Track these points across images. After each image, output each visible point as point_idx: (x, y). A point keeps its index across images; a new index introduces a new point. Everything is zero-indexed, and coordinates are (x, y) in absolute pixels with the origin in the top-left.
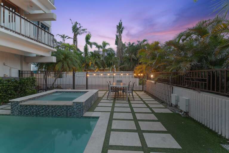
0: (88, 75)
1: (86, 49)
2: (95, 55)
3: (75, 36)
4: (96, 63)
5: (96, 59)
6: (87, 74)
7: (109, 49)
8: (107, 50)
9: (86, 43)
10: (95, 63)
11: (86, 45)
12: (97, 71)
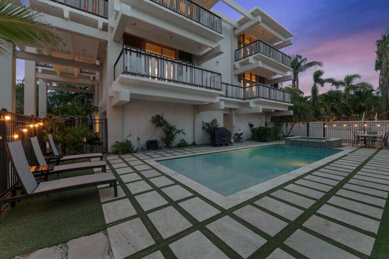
0: (326, 126)
1: (314, 91)
2: (331, 97)
3: (296, 74)
4: (333, 109)
5: (332, 103)
6: (324, 124)
7: (358, 84)
8: (354, 87)
9: (314, 83)
10: (331, 110)
11: (315, 85)
12: (334, 121)
